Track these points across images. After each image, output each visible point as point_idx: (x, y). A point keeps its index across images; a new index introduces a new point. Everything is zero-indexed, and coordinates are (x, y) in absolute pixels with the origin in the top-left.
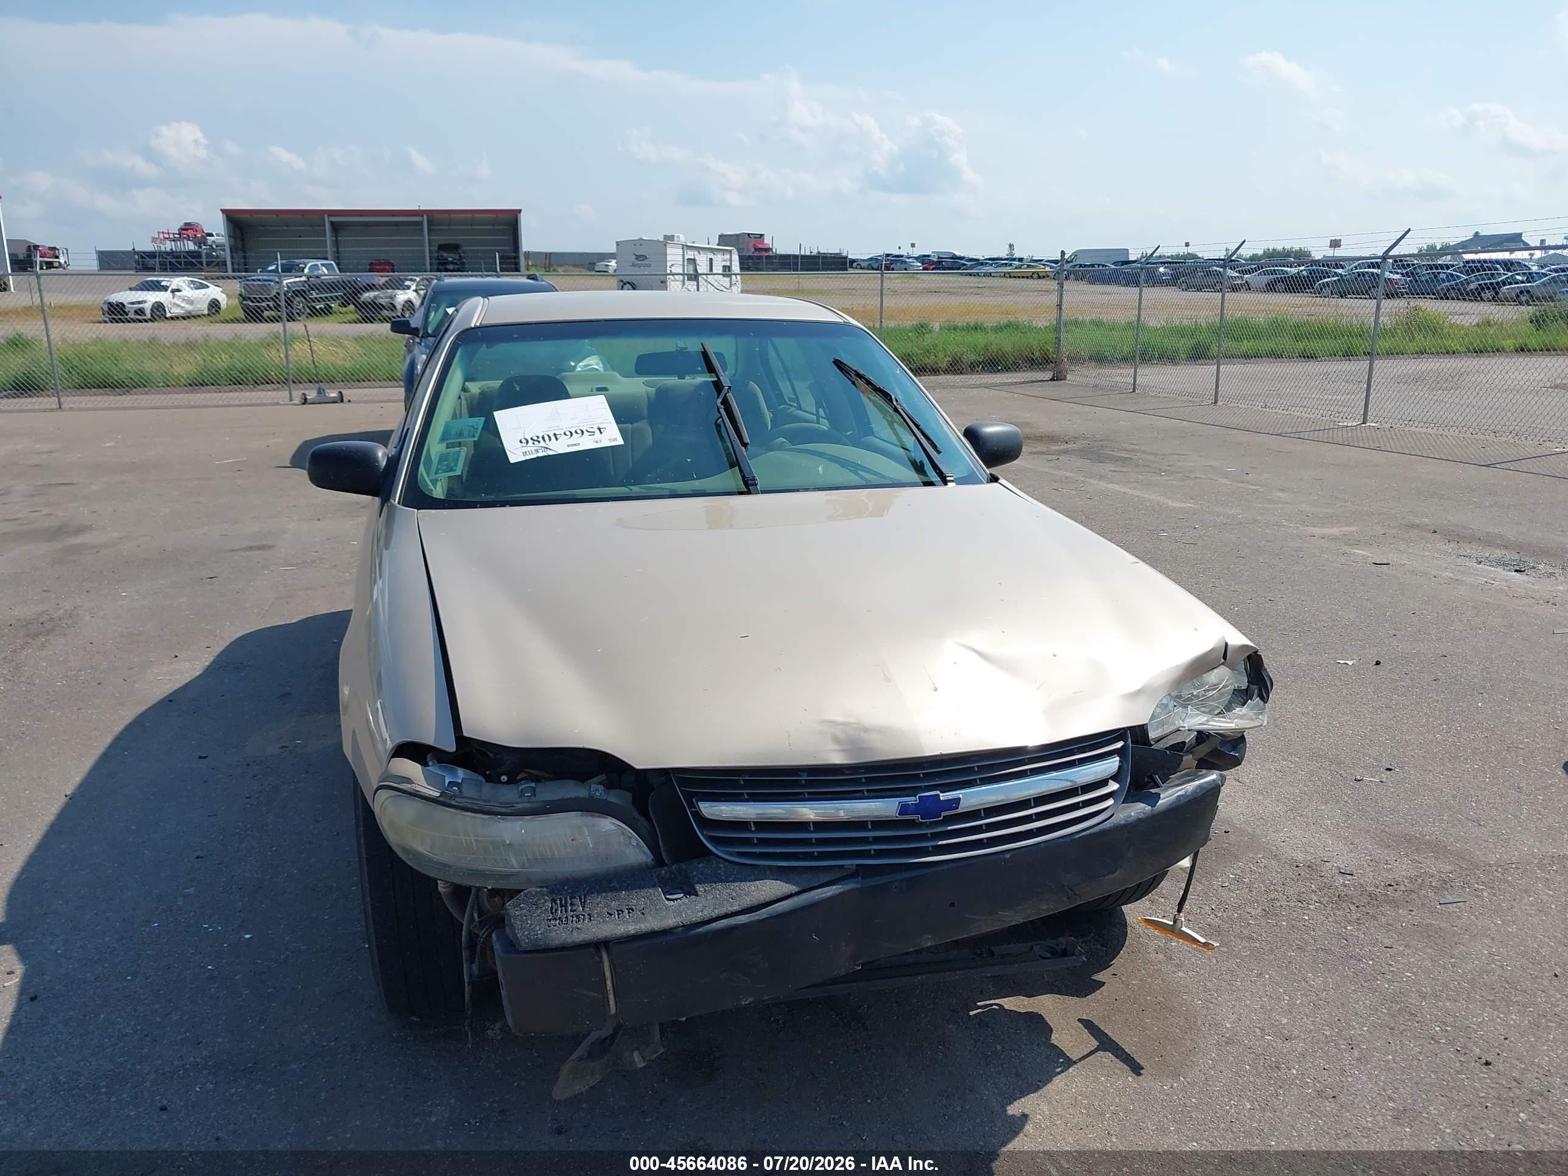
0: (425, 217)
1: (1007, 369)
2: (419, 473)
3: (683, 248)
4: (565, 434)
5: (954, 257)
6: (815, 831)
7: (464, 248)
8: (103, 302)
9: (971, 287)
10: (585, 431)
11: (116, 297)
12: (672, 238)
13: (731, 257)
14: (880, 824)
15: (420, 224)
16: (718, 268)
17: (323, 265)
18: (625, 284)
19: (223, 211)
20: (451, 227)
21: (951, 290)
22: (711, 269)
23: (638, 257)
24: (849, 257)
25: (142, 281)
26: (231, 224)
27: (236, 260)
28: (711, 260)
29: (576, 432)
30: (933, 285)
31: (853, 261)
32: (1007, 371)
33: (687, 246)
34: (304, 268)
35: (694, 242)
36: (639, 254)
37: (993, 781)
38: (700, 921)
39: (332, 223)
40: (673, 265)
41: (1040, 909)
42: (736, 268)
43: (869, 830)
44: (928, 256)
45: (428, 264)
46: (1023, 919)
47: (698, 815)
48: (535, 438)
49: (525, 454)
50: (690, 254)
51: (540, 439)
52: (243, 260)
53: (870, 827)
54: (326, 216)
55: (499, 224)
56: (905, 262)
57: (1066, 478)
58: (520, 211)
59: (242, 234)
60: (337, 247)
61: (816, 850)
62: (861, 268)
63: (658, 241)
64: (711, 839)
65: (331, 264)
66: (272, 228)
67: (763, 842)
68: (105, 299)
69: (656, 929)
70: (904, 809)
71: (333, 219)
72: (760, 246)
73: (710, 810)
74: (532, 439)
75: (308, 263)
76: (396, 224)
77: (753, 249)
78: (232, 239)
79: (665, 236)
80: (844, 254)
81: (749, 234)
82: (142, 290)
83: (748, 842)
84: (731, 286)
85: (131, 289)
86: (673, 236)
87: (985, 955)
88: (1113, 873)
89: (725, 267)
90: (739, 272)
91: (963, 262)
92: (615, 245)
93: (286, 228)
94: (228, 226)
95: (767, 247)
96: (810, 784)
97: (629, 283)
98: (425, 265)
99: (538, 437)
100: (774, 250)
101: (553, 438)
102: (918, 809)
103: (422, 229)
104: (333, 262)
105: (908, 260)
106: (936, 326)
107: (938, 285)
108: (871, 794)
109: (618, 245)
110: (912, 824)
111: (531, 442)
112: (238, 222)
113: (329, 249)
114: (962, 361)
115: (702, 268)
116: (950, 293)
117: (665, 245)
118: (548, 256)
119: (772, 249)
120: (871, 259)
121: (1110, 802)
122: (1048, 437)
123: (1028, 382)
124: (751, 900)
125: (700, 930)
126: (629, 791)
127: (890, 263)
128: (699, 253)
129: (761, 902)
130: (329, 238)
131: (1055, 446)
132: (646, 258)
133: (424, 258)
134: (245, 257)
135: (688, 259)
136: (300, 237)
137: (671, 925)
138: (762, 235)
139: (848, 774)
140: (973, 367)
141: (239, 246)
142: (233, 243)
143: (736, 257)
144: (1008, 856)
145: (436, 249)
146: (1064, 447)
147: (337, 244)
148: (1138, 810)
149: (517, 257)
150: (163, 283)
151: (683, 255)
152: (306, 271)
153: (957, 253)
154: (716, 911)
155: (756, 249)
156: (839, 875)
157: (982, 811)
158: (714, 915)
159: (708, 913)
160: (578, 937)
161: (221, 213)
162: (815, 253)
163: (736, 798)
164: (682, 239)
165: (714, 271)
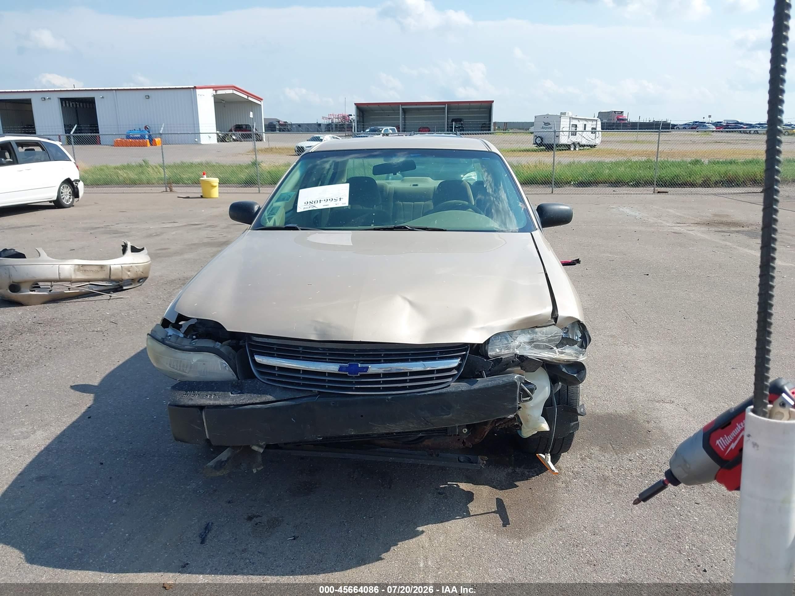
0: (446, 105)
1: (738, 185)
2: (264, 215)
3: (570, 119)
4: (325, 200)
5: (738, 123)
6: (302, 374)
7: (464, 121)
8: (295, 146)
9: (742, 140)
10: (333, 199)
11: (301, 144)
12: (564, 114)
13: (597, 123)
14: (331, 374)
15: (444, 108)
16: (589, 128)
17: (390, 129)
18: (537, 138)
19: (355, 104)
20: (459, 110)
21: (729, 141)
22: (585, 129)
23: (545, 124)
24: (671, 123)
25: (312, 137)
26: (358, 110)
27: (359, 126)
28: (585, 125)
29: (330, 200)
30: (719, 138)
31: (674, 125)
32: (739, 186)
33: (572, 118)
34: (381, 131)
35: (576, 116)
36: (546, 122)
37: (390, 362)
38: (240, 404)
39: (403, 109)
40: (563, 127)
41: (410, 426)
42: (599, 128)
43: (326, 377)
44: (721, 122)
45: (446, 127)
46: (402, 430)
47: (254, 361)
48: (311, 202)
49: (304, 208)
50: (574, 122)
51: (313, 202)
52: (362, 126)
53: (327, 375)
54: (400, 105)
55: (482, 108)
56: (706, 126)
57: (726, 245)
58: (493, 101)
59: (363, 115)
60: (405, 121)
61: (302, 382)
62: (679, 129)
63: (557, 115)
64: (258, 371)
65: (394, 129)
66: (377, 112)
67: (280, 376)
68: (296, 145)
69: (222, 404)
70: (340, 369)
71: (404, 107)
72: (621, 118)
73: (259, 359)
74: (310, 202)
75: (383, 128)
76: (433, 109)
77: (616, 119)
78: (358, 117)
79: (561, 113)
80: (669, 122)
81: (615, 112)
82: (312, 141)
83: (274, 375)
84: (595, 138)
85: (307, 140)
86: (565, 113)
87: (434, 456)
88: (448, 415)
89: (593, 128)
90: (601, 130)
91: (741, 125)
92: (534, 117)
93: (382, 112)
94: (357, 111)
95: (625, 118)
96: (304, 353)
97: (539, 137)
98: (444, 127)
99: (313, 201)
100: (628, 120)
101: (319, 202)
102: (347, 369)
103: (444, 112)
104: (395, 128)
105: (707, 125)
106: (706, 161)
107: (721, 139)
108: (329, 361)
109: (535, 118)
110: (345, 376)
111: (309, 203)
112: (362, 109)
113: (400, 122)
114: (710, 180)
115: (580, 128)
116: (728, 143)
117: (560, 117)
118: (506, 124)
119: (627, 119)
120: (685, 124)
121: (450, 380)
122: (735, 223)
123: (745, 193)
124: (265, 399)
125: (240, 408)
126: (231, 347)
127: (696, 126)
128: (579, 121)
129: (270, 401)
130: (401, 116)
131: (733, 228)
132: (550, 124)
133: (444, 125)
134: (363, 125)
135: (572, 125)
136: (388, 116)
137: (228, 404)
138: (622, 112)
139: (321, 351)
140: (717, 184)
141: (361, 120)
142: (358, 119)
143: (599, 123)
144: (390, 397)
145: (451, 121)
146: (741, 229)
147: (404, 119)
148: (464, 386)
149: (490, 124)
150: (321, 138)
151: (570, 121)
152: (382, 132)
153: (740, 121)
154: (249, 401)
155: (618, 119)
156: (310, 394)
157: (382, 375)
158: (247, 403)
159: (244, 402)
160: (191, 403)
161: (354, 105)
162: (652, 121)
163: (272, 355)
164: (570, 114)
165: (587, 130)
